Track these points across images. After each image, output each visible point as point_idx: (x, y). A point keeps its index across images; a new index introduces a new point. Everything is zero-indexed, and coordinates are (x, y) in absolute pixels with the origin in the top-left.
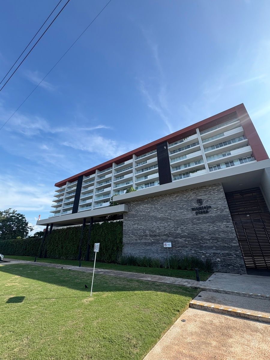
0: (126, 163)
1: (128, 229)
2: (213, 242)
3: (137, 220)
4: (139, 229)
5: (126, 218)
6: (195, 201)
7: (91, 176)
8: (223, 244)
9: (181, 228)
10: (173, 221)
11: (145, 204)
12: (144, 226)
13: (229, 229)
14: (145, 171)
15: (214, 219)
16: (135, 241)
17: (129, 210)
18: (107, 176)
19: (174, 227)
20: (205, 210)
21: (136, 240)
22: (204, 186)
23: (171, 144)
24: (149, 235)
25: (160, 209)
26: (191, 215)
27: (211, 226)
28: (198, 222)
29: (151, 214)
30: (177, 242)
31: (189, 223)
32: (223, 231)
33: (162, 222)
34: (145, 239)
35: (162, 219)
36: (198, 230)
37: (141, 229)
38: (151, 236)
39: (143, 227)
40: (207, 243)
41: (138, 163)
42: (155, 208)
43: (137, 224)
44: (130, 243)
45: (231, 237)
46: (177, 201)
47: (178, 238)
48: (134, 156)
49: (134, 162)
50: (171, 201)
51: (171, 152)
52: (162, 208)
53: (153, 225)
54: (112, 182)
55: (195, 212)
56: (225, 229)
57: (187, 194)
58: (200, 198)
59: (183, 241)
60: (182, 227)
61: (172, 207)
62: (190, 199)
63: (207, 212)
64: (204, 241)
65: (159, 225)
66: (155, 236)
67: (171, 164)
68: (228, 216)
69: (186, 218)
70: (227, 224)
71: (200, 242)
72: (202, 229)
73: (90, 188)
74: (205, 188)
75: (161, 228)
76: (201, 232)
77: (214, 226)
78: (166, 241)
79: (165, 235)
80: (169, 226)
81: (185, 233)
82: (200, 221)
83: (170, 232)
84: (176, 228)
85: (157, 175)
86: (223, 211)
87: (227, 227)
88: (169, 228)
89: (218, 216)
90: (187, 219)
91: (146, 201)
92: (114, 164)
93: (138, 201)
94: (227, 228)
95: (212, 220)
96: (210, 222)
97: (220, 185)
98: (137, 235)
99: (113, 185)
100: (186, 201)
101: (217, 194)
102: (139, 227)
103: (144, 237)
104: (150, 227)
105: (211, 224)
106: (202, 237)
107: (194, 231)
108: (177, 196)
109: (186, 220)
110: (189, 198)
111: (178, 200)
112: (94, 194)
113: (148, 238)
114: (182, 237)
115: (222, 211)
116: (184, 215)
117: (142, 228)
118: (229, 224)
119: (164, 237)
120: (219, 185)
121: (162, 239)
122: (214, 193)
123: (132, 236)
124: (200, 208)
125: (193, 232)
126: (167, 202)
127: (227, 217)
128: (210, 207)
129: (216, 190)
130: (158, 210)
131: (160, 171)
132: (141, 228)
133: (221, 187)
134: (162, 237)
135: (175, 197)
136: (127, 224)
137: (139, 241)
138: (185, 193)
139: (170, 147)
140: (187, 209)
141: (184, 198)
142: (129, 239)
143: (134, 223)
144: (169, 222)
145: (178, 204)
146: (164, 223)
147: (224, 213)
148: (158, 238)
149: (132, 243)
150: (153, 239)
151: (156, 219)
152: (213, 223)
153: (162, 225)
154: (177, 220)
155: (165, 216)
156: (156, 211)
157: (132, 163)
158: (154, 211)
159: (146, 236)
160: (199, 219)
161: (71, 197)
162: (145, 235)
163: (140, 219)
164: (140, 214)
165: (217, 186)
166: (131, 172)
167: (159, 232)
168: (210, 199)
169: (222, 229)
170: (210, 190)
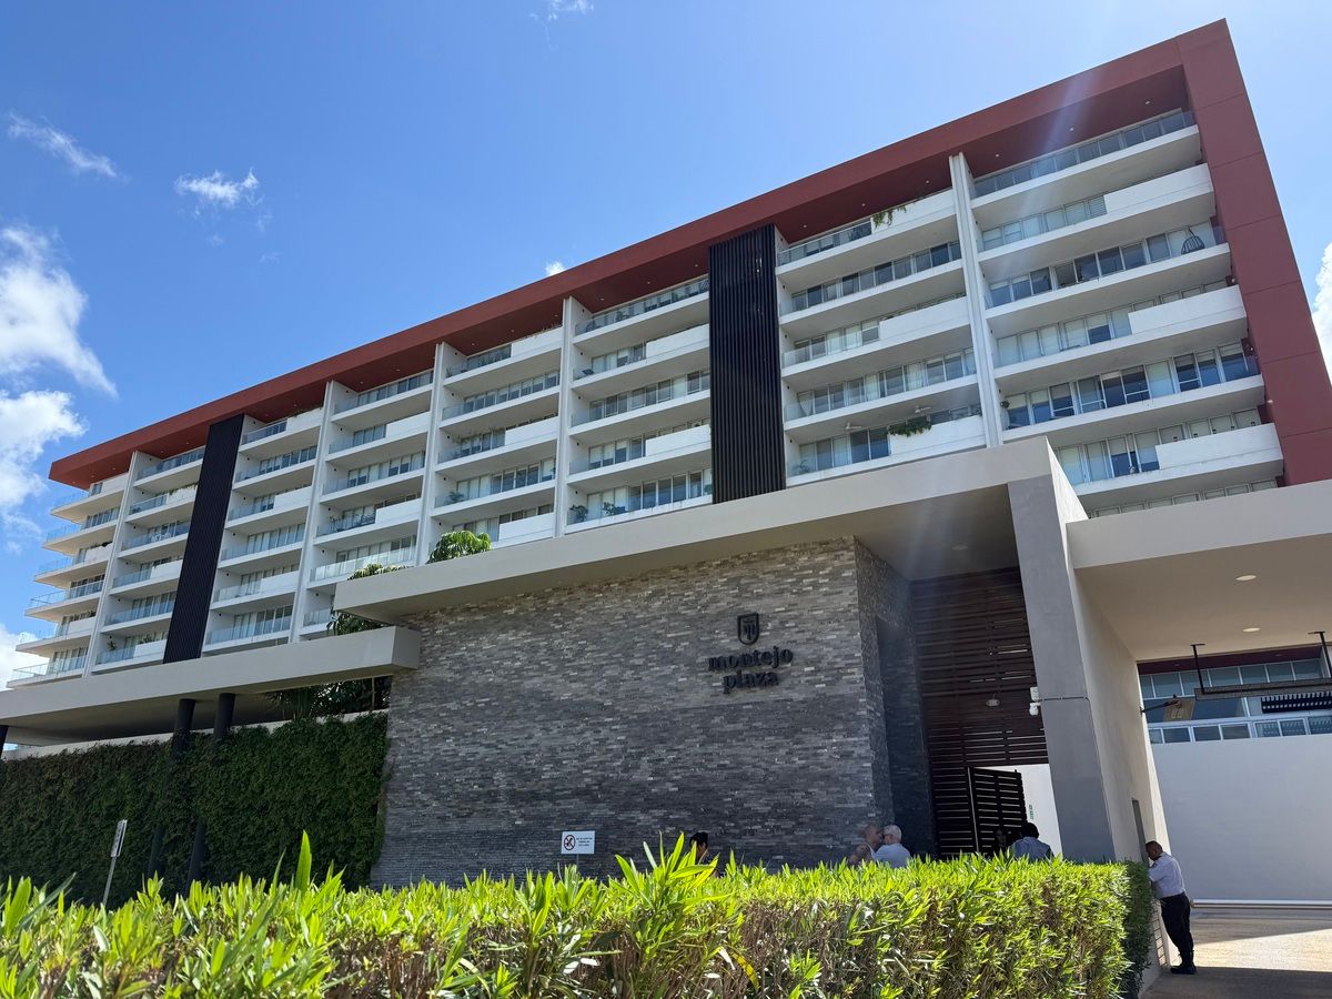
0: (524, 349)
1: (407, 762)
2: (778, 828)
3: (456, 712)
4: (464, 759)
5: (406, 701)
6: (732, 623)
7: (296, 425)
8: (815, 836)
9: (653, 756)
10: (624, 720)
11: (503, 630)
12: (488, 746)
13: (850, 767)
14: (635, 407)
15: (798, 716)
16: (435, 827)
17: (422, 659)
18: (397, 431)
19: (624, 750)
20: (766, 668)
21: (443, 819)
22: (778, 550)
23: (799, 246)
24: (507, 792)
25: (570, 656)
26: (703, 691)
27: (782, 752)
28: (730, 727)
29: (528, 684)
30: (629, 828)
31: (691, 734)
32: (826, 777)
33: (572, 725)
34: (487, 814)
35: (576, 712)
36: (723, 767)
37: (473, 764)
38: (514, 797)
39: (482, 750)
40: (752, 833)
41: (591, 357)
42: (550, 649)
43: (453, 734)
44: (410, 836)
45: (852, 806)
46: (655, 618)
47: (635, 807)
48: (569, 308)
49: (569, 348)
50: (624, 618)
51: (794, 296)
52: (580, 653)
53: (532, 742)
54: (431, 468)
55: (721, 676)
56: (836, 767)
57: (701, 586)
58: (753, 610)
59: (655, 824)
60: (660, 751)
61: (628, 652)
62: (712, 610)
63: (771, 681)
64: (741, 822)
65: (559, 742)
66: (534, 797)
67: (786, 372)
68: (856, 705)
69: (681, 705)
70: (848, 743)
71: (723, 826)
72: (740, 764)
73: (285, 503)
74: (780, 557)
75: (565, 754)
76: (735, 776)
77: (790, 753)
78: (579, 822)
79: (578, 793)
80: (604, 748)
81: (668, 784)
82: (740, 726)
83: (605, 779)
84: (631, 755)
85: (697, 439)
86: (838, 677)
87: (846, 756)
88: (603, 758)
89: (814, 699)
90: (685, 711)
91: (511, 612)
92: (441, 353)
93: (475, 613)
94: (842, 763)
95: (787, 721)
96: (779, 732)
97: (847, 549)
98: (448, 796)
99: (431, 488)
100: (691, 622)
101: (826, 594)
102: (463, 752)
103: (480, 805)
104: (518, 750)
105: (781, 740)
106: (738, 803)
107: (707, 774)
108: (655, 594)
109: (679, 718)
110: (705, 607)
111: (657, 614)
112: (310, 541)
113: (499, 807)
114: (652, 803)
115: (836, 675)
116: (677, 690)
117: (478, 757)
118: (854, 744)
119: (574, 806)
120: (843, 549)
121: (563, 814)
122: (816, 586)
123: (425, 798)
124: (746, 660)
125: (700, 779)
126: (606, 624)
127: (852, 710)
128: (787, 656)
129: (827, 571)
130: (562, 664)
131: (721, 415)
132: (474, 755)
133: (848, 556)
134: (563, 805)
135: (650, 598)
136: (406, 735)
137: (455, 826)
138: (693, 576)
139: (791, 266)
140: (691, 663)
141: (686, 603)
142: (411, 812)
143: (439, 727)
144: (605, 724)
145: (657, 636)
146: (582, 732)
147: (843, 689)
148: (546, 806)
149: (420, 838)
150: (523, 816)
151: (550, 707)
152: (792, 733)
153: (572, 740)
154: (643, 719)
155: (590, 697)
156: (554, 668)
157: (554, 357)
158: (543, 669)
159: (492, 797)
160: (733, 714)
161: (162, 558)
162: (489, 792)
163: (470, 708)
164: (473, 684)
165: (834, 551)
166: (548, 410)
167: (552, 778)
168: (796, 617)
169: (821, 765)
170: (801, 570)
